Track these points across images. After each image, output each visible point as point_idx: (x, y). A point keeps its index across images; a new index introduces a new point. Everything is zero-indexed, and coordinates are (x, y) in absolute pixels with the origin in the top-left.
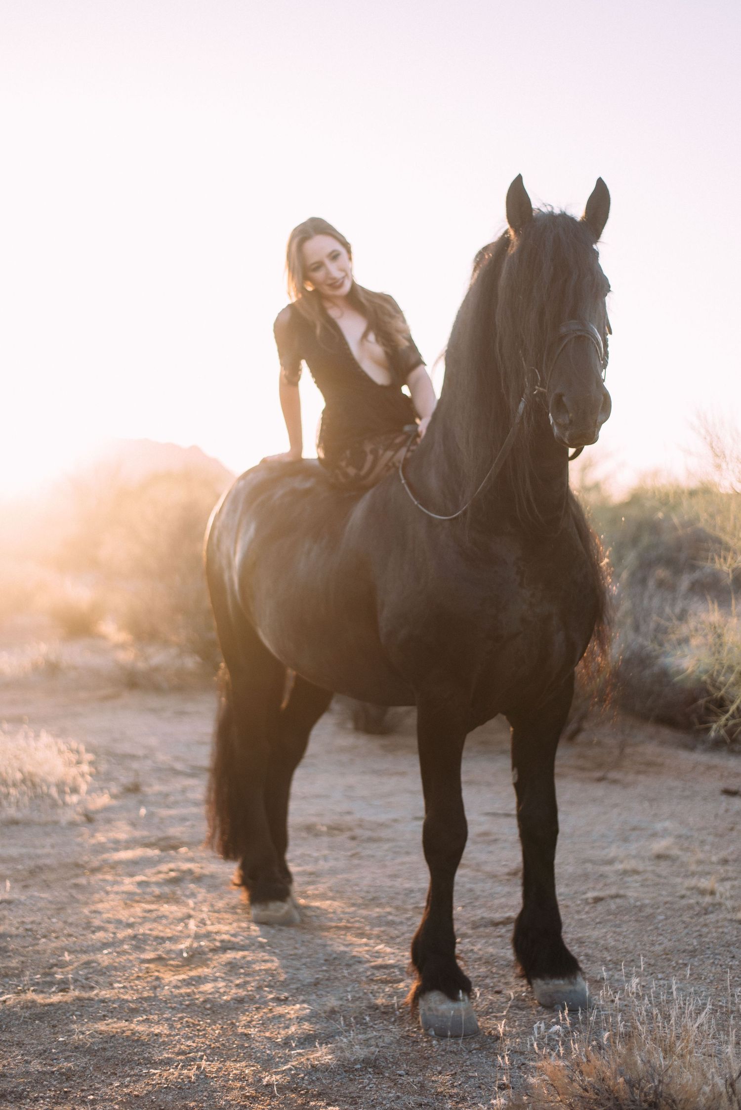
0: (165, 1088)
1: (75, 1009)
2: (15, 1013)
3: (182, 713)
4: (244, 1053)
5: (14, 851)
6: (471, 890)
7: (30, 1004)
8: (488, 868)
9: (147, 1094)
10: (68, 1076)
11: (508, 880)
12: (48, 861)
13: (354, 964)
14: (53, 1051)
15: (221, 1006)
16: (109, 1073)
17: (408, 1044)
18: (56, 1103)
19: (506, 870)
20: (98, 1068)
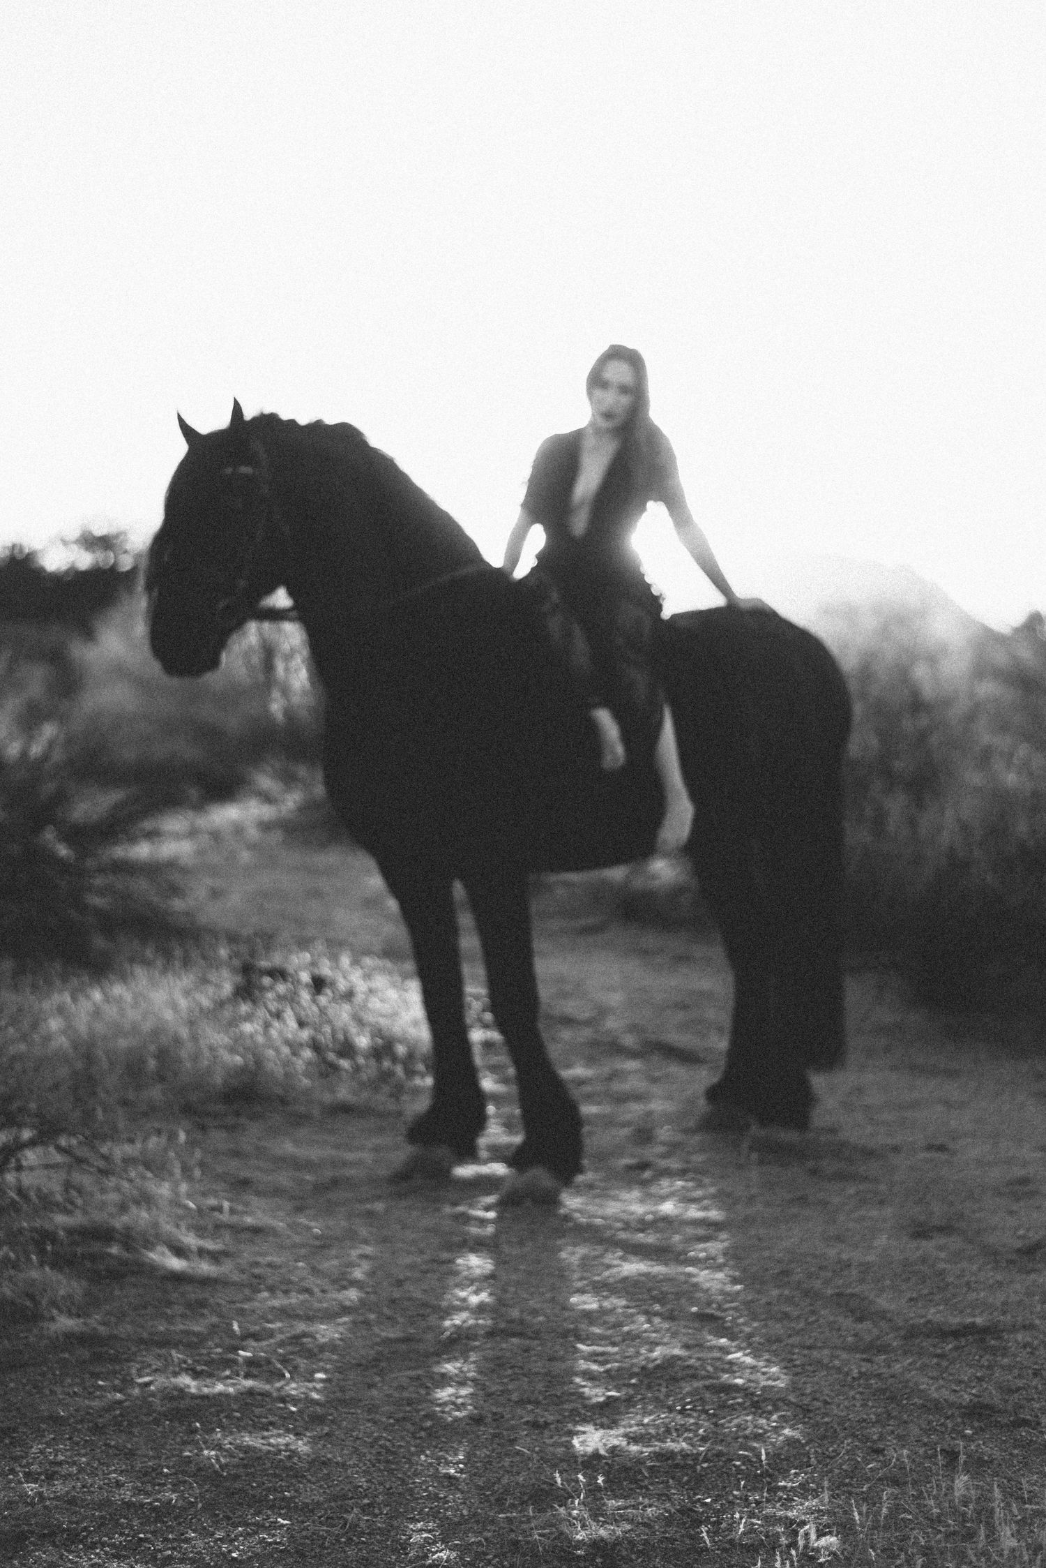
0: (281, 1551)
1: (235, 1407)
2: (150, 1405)
3: (682, 959)
4: (431, 1508)
5: (315, 1153)
6: (941, 1273)
7: (175, 1393)
8: (991, 1239)
9: (251, 1557)
10: (161, 1512)
11: (1011, 1262)
12: (351, 1172)
13: (682, 1379)
14: (165, 1470)
15: (446, 1426)
16: (221, 1516)
17: (684, 1523)
18: (117, 1557)
19: (1019, 1244)
20: (210, 1507)
